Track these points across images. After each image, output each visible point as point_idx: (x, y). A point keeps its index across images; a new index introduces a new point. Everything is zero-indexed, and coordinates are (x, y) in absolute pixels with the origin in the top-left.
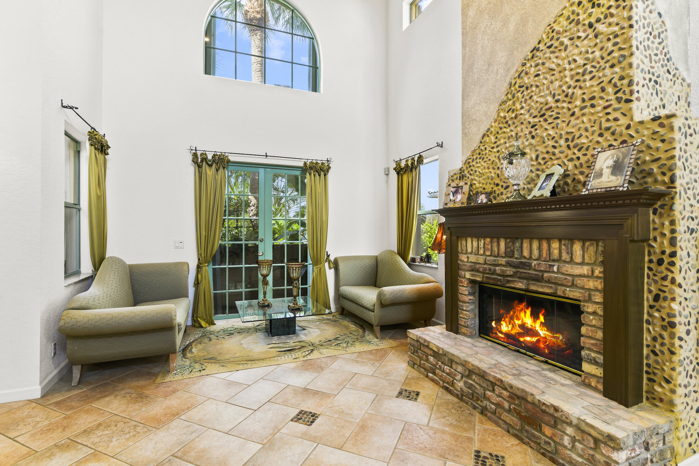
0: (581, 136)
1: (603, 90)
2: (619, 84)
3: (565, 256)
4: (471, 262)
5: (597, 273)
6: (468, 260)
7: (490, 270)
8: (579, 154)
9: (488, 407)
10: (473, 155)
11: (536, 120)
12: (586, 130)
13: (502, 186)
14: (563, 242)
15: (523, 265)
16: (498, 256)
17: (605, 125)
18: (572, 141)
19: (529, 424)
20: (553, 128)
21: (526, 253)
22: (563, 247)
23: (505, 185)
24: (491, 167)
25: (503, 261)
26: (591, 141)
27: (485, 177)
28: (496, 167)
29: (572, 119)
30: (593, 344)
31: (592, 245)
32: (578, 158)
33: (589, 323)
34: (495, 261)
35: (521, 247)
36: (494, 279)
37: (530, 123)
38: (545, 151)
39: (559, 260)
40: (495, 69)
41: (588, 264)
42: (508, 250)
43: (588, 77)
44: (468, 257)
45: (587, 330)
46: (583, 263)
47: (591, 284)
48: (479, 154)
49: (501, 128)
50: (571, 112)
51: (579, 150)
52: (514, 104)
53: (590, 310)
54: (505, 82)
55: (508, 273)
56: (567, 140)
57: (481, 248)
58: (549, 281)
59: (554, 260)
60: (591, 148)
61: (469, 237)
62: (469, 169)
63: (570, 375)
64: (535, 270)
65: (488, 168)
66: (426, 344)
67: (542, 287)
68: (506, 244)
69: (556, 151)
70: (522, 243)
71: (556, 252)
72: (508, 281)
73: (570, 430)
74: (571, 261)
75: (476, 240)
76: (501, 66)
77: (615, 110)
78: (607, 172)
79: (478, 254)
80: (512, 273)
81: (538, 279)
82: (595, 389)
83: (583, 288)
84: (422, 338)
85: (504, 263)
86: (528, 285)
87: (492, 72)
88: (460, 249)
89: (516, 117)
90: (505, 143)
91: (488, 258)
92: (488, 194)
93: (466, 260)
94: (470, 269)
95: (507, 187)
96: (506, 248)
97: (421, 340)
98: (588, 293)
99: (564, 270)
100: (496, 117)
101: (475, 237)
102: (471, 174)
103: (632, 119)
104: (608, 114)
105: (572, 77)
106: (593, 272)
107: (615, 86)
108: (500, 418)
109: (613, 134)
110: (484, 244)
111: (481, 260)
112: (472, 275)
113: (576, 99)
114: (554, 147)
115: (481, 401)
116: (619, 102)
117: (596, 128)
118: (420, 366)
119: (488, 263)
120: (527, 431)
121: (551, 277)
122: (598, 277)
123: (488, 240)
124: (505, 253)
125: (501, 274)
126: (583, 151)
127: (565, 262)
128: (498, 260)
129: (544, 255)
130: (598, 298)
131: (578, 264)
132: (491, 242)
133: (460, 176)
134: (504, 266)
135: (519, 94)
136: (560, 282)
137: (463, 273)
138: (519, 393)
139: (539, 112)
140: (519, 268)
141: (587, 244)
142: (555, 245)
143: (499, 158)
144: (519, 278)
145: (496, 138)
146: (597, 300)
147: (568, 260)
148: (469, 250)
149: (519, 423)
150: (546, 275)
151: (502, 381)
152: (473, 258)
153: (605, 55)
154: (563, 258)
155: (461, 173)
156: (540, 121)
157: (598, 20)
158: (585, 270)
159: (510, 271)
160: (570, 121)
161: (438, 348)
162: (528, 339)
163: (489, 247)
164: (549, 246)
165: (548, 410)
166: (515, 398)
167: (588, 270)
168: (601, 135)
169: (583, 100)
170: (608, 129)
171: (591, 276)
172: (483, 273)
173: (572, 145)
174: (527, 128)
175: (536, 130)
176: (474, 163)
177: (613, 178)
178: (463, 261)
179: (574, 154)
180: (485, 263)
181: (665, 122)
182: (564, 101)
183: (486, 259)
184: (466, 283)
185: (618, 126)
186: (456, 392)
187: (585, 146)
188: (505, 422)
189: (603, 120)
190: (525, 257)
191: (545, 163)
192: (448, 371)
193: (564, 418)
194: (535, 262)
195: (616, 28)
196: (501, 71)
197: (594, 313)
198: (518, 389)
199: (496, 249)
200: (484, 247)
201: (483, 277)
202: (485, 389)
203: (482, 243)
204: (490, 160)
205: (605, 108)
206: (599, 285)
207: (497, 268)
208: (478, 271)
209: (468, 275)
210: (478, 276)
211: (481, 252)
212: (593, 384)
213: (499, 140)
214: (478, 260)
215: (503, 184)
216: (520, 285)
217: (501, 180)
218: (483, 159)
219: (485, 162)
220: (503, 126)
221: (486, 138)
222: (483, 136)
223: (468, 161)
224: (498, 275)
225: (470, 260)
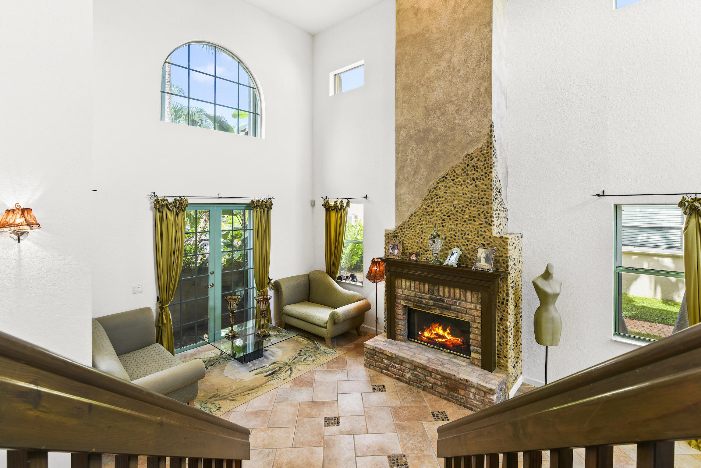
0: (468, 234)
1: (479, 215)
2: (487, 215)
3: (462, 298)
4: (405, 295)
5: (478, 308)
6: (403, 293)
7: (418, 301)
8: (468, 243)
9: (428, 385)
10: (404, 225)
11: (444, 217)
12: (471, 232)
13: (424, 249)
14: (462, 290)
15: (440, 300)
16: (424, 293)
17: (480, 233)
18: (464, 235)
19: (452, 391)
20: (454, 225)
21: (441, 294)
22: (462, 293)
23: (426, 249)
24: (417, 236)
25: (427, 296)
26: (473, 238)
28: (420, 237)
29: (465, 224)
30: (476, 343)
31: (476, 294)
32: (467, 245)
33: (474, 333)
34: (422, 296)
35: (438, 290)
36: (421, 306)
37: (441, 218)
38: (450, 236)
39: (460, 299)
40: (420, 177)
41: (474, 303)
42: (431, 290)
43: (473, 205)
44: (403, 291)
45: (473, 336)
46: (471, 302)
47: (475, 313)
48: (409, 225)
49: (424, 215)
50: (464, 220)
51: (468, 241)
52: (432, 203)
53: (475, 326)
54: (426, 188)
55: (430, 304)
56: (462, 234)
57: (412, 287)
58: (454, 310)
59: (457, 299)
60: (473, 242)
61: (403, 279)
62: (401, 233)
63: (463, 358)
64: (446, 303)
65: (415, 236)
66: (381, 351)
67: (451, 313)
68: (429, 287)
69: (456, 238)
70: (439, 288)
71: (458, 295)
72: (430, 309)
73: (473, 390)
74: (466, 301)
75: (409, 281)
76: (423, 177)
77: (485, 227)
78: (483, 260)
79: (410, 290)
80: (433, 304)
81: (448, 309)
82: (477, 365)
83: (471, 315)
84: (378, 348)
85: (427, 298)
87: (417, 178)
88: (396, 285)
89: (433, 211)
91: (417, 293)
92: (417, 255)
93: (401, 293)
94: (404, 299)
95: (427, 251)
96: (429, 289)
97: (376, 349)
98: (473, 317)
99: (462, 305)
100: (420, 206)
101: (408, 280)
102: (402, 236)
103: (492, 234)
104: (481, 227)
105: (464, 202)
106: (476, 307)
107: (485, 215)
108: (435, 391)
109: (484, 238)
110: (414, 284)
111: (412, 294)
112: (406, 303)
113: (467, 214)
114: (455, 236)
115: (423, 383)
116: (486, 224)
117: (476, 232)
118: (376, 366)
119: (417, 296)
120: (451, 395)
121: (455, 308)
122: (478, 310)
123: (417, 283)
124: (429, 292)
125: (426, 304)
126: (470, 242)
128: (424, 296)
129: (452, 296)
130: (479, 320)
131: (469, 302)
132: (419, 284)
133: (394, 236)
134: (427, 299)
135: (435, 199)
136: (460, 311)
137: (399, 301)
138: (447, 376)
139: (447, 213)
140: (437, 301)
141: (473, 293)
142: (457, 291)
143: (422, 231)
144: (437, 307)
145: (421, 219)
146: (478, 321)
147: (464, 300)
148: (404, 287)
149: (446, 391)
150: (452, 307)
151: (437, 370)
152: (406, 292)
153: (480, 198)
154: (462, 299)
155: (395, 234)
156: (447, 219)
157: (477, 179)
158: (473, 306)
159: (431, 302)
160: (463, 225)
161: (392, 354)
162: (440, 340)
163: (418, 287)
164: (454, 291)
165: (463, 382)
166: (445, 378)
167: (474, 306)
168: (478, 237)
169: (470, 216)
170: (481, 235)
171: (475, 309)
172: (414, 302)
173: (464, 237)
174: (440, 220)
175: (445, 223)
176: (405, 230)
177: (486, 264)
178: (399, 293)
179: (465, 242)
180: (415, 296)
181: (505, 240)
182: (460, 213)
183: (415, 294)
184: (401, 307)
185: (486, 235)
186: (405, 380)
187: (471, 240)
188: (438, 392)
189: (479, 230)
190: (441, 296)
191: (450, 243)
192: (399, 368)
193: (471, 385)
194: (447, 299)
195: (485, 187)
196: (423, 180)
197: (477, 328)
198: (447, 373)
199: (422, 289)
200: (414, 286)
201: (413, 304)
202: (425, 376)
203: (413, 284)
204: (416, 231)
205: (480, 224)
206: (480, 315)
207: (423, 300)
208: (410, 300)
209: (403, 303)
210: (410, 303)
211: (413, 289)
212: (476, 363)
214: (410, 294)
215: (424, 248)
217: (423, 245)
218: (411, 229)
219: (412, 231)
220: (425, 213)
221: (413, 217)
222: (412, 215)
223: (400, 227)
224: (423, 304)
225: (404, 293)
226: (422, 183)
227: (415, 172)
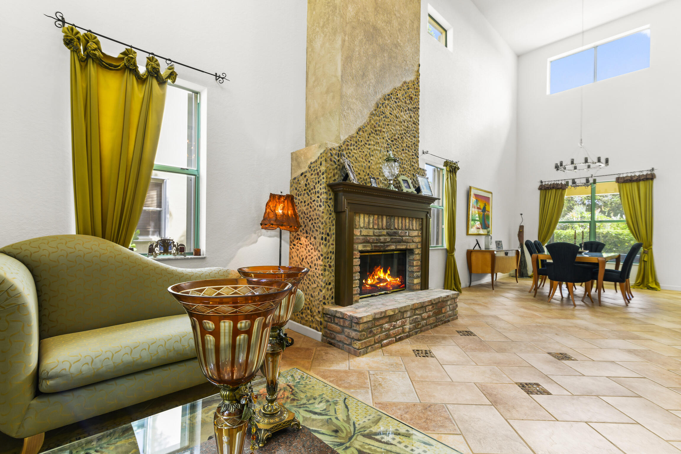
4: (363, 236)
5: (419, 234)
14: (410, 219)
15: (395, 234)
16: (383, 229)
21: (396, 226)
22: (410, 222)
25: (384, 232)
27: (360, 164)
30: (416, 269)
33: (417, 259)
34: (380, 232)
35: (394, 222)
36: (378, 246)
42: (388, 224)
44: (361, 231)
45: (415, 263)
46: (416, 230)
47: (418, 240)
48: (356, 143)
53: (417, 252)
57: (371, 223)
59: (407, 230)
61: (362, 213)
62: (348, 151)
64: (400, 236)
67: (402, 245)
68: (386, 220)
70: (394, 220)
71: (408, 225)
72: (388, 246)
75: (368, 216)
79: (369, 228)
85: (385, 233)
86: (396, 246)
90: (374, 145)
91: (376, 231)
93: (359, 234)
94: (362, 241)
96: (387, 222)
98: (417, 244)
99: (410, 234)
101: (367, 214)
103: (418, 166)
109: (414, 169)
110: (373, 219)
111: (371, 232)
112: (364, 246)
113: (404, 143)
116: (416, 156)
119: (376, 234)
122: (420, 236)
123: (376, 216)
124: (386, 226)
125: (385, 242)
127: (410, 230)
128: (382, 232)
129: (404, 227)
131: (414, 230)
132: (378, 218)
133: (338, 153)
135: (382, 116)
136: (408, 241)
137: (358, 246)
139: (391, 138)
141: (417, 220)
142: (407, 221)
145: (369, 138)
146: (419, 247)
148: (362, 225)
150: (404, 238)
152: (364, 232)
155: (339, 151)
156: (391, 144)
159: (388, 239)
162: (382, 284)
163: (377, 222)
164: (405, 222)
167: (417, 233)
171: (418, 236)
172: (372, 243)
175: (389, 147)
176: (352, 148)
177: (428, 191)
178: (357, 235)
180: (374, 235)
183: (374, 232)
184: (358, 255)
190: (395, 229)
197: (418, 254)
199: (380, 224)
200: (373, 222)
201: (372, 246)
203: (371, 219)
206: (420, 240)
207: (381, 238)
208: (368, 242)
209: (360, 247)
210: (368, 246)
211: (371, 226)
213: (370, 140)
214: (369, 233)
216: (393, 247)
218: (359, 148)
219: (360, 151)
220: (373, 131)
221: (361, 133)
222: (359, 130)
223: (347, 143)
224: (381, 243)
225: (362, 234)
226: (370, 91)
227: (364, 74)
